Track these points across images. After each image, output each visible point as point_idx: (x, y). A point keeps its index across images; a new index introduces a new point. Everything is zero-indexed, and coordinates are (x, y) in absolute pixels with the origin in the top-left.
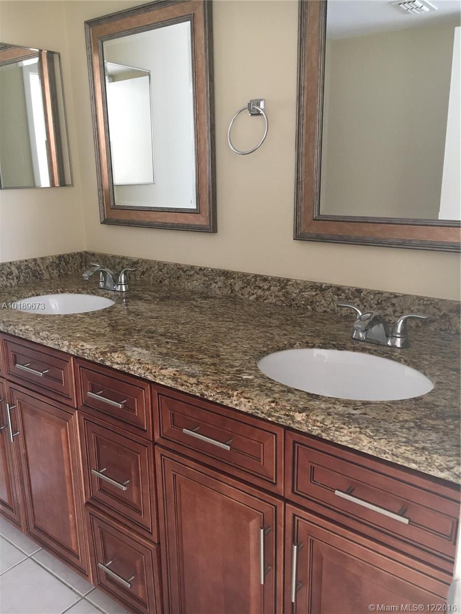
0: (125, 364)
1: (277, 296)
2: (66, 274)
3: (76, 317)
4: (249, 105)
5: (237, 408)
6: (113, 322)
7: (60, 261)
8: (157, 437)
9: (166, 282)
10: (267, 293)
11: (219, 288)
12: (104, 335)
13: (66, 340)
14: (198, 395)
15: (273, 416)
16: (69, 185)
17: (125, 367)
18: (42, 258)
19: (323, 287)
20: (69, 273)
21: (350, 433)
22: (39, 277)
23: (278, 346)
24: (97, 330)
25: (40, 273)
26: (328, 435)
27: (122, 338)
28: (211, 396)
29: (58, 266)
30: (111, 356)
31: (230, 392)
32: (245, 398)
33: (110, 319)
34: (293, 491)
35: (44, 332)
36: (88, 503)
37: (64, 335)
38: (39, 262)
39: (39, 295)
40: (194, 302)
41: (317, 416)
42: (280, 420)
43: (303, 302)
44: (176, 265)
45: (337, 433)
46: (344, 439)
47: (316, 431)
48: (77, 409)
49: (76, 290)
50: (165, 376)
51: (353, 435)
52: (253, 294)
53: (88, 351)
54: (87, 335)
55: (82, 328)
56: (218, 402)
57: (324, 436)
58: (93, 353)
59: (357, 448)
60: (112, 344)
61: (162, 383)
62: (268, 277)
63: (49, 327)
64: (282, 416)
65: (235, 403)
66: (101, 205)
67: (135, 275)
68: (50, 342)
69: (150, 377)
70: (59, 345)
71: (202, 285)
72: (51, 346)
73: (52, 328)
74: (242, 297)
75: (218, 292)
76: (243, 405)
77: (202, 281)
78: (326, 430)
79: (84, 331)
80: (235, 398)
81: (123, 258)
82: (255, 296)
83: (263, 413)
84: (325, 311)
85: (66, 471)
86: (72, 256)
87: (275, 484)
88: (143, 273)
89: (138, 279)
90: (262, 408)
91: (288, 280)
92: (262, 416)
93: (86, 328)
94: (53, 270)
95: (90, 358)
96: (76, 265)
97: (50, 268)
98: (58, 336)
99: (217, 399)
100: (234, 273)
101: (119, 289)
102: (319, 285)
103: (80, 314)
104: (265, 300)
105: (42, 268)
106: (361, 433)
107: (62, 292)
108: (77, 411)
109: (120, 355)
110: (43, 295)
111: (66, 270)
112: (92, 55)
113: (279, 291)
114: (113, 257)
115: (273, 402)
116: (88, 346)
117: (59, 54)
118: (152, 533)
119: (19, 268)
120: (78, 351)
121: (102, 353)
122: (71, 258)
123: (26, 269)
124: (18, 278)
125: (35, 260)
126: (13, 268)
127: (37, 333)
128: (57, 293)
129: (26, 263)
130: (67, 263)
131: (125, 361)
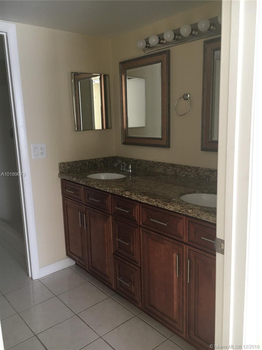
1: (194, 175)
3: (111, 180)
4: (183, 96)
5: (169, 209)
6: (126, 182)
7: (105, 160)
8: (141, 223)
9: (148, 169)
10: (190, 173)
11: (170, 171)
12: (122, 186)
14: (156, 205)
15: (181, 211)
16: (110, 128)
17: (130, 197)
18: (98, 159)
19: (213, 170)
20: (108, 165)
21: (206, 215)
22: (96, 166)
23: (189, 192)
24: (120, 185)
26: (199, 217)
27: (129, 187)
28: (160, 205)
29: (104, 162)
30: (125, 193)
31: (167, 204)
32: (172, 205)
34: (188, 240)
35: (100, 185)
36: (114, 254)
37: (107, 186)
38: (97, 161)
39: (97, 173)
40: (159, 177)
41: (196, 210)
42: (183, 213)
43: (205, 177)
44: (153, 162)
45: (202, 216)
46: (204, 218)
47: (195, 216)
48: (111, 215)
49: (111, 172)
50: (144, 199)
51: (207, 216)
52: (184, 174)
53: (116, 191)
54: (116, 186)
55: (114, 184)
56: (163, 207)
57: (198, 217)
58: (118, 192)
59: (208, 221)
60: (125, 189)
61: (143, 202)
62: (191, 166)
64: (184, 211)
65: (168, 207)
66: (123, 137)
67: (135, 166)
68: (102, 188)
69: (139, 200)
70: (106, 189)
71: (163, 170)
72: (103, 190)
73: (103, 183)
74: (180, 175)
75: (170, 173)
76: (171, 208)
77: (163, 168)
78: (198, 215)
80: (168, 206)
81: (131, 159)
82: (185, 175)
83: (178, 210)
84: (214, 181)
85: (106, 241)
86: (109, 158)
87: (182, 238)
88: (139, 165)
89: (137, 168)
90: (177, 209)
91: (199, 168)
92: (178, 212)
93: (116, 184)
95: (117, 194)
96: (111, 162)
97: (101, 163)
98: (105, 186)
99: (162, 206)
100: (176, 165)
101: (128, 172)
102: (211, 170)
103: (113, 179)
104: (189, 176)
105: (98, 163)
106: (210, 215)
107: (106, 172)
108: (111, 216)
109: (128, 192)
112: (121, 76)
113: (195, 172)
114: (127, 158)
115: (181, 206)
116: (117, 189)
117: (108, 75)
118: (138, 263)
119: (89, 162)
120: (113, 191)
121: (122, 192)
122: (109, 159)
123: (91, 163)
124: (88, 166)
125: (95, 159)
126: (87, 162)
127: (97, 185)
128: (104, 172)
129: (92, 160)
130: (107, 161)
131: (130, 194)
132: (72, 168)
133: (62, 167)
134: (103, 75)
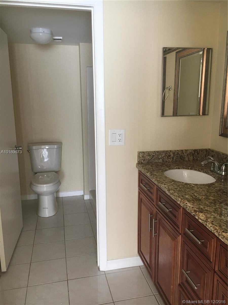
0: (205, 221)
2: (197, 159)
3: (190, 186)
6: (208, 193)
7: (195, 152)
8: (217, 268)
12: (200, 200)
13: (180, 198)
16: (206, 115)
17: (204, 223)
18: (186, 150)
20: (198, 159)
22: (183, 159)
24: (198, 196)
25: (184, 157)
27: (209, 205)
29: (193, 155)
30: (199, 214)
33: (208, 191)
35: (172, 191)
36: (179, 285)
37: (180, 195)
38: (184, 152)
39: (180, 169)
48: (181, 234)
49: (198, 169)
50: (224, 237)
53: (188, 207)
54: (191, 198)
55: (191, 193)
58: (191, 209)
60: (202, 207)
63: (175, 188)
68: (173, 196)
69: (216, 234)
70: (177, 199)
72: (173, 199)
73: (176, 189)
79: (191, 195)
86: (202, 150)
93: (193, 193)
94: (191, 157)
95: (189, 211)
96: (203, 155)
97: (189, 156)
98: (177, 195)
101: (221, 174)
103: (194, 184)
105: (185, 155)
107: (191, 169)
108: (181, 235)
109: (203, 215)
110: (181, 169)
111: (197, 158)
119: (174, 154)
120: (184, 206)
121: (195, 211)
122: (201, 152)
123: (177, 155)
124: (173, 158)
125: (182, 151)
126: (171, 154)
127: (169, 190)
128: (189, 169)
129: (178, 152)
130: (198, 154)
131: (204, 220)
132: (153, 158)
133: (141, 156)
134: (206, 49)
